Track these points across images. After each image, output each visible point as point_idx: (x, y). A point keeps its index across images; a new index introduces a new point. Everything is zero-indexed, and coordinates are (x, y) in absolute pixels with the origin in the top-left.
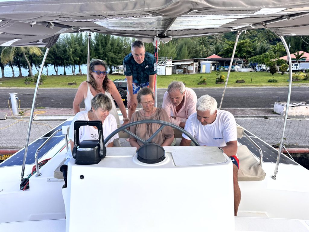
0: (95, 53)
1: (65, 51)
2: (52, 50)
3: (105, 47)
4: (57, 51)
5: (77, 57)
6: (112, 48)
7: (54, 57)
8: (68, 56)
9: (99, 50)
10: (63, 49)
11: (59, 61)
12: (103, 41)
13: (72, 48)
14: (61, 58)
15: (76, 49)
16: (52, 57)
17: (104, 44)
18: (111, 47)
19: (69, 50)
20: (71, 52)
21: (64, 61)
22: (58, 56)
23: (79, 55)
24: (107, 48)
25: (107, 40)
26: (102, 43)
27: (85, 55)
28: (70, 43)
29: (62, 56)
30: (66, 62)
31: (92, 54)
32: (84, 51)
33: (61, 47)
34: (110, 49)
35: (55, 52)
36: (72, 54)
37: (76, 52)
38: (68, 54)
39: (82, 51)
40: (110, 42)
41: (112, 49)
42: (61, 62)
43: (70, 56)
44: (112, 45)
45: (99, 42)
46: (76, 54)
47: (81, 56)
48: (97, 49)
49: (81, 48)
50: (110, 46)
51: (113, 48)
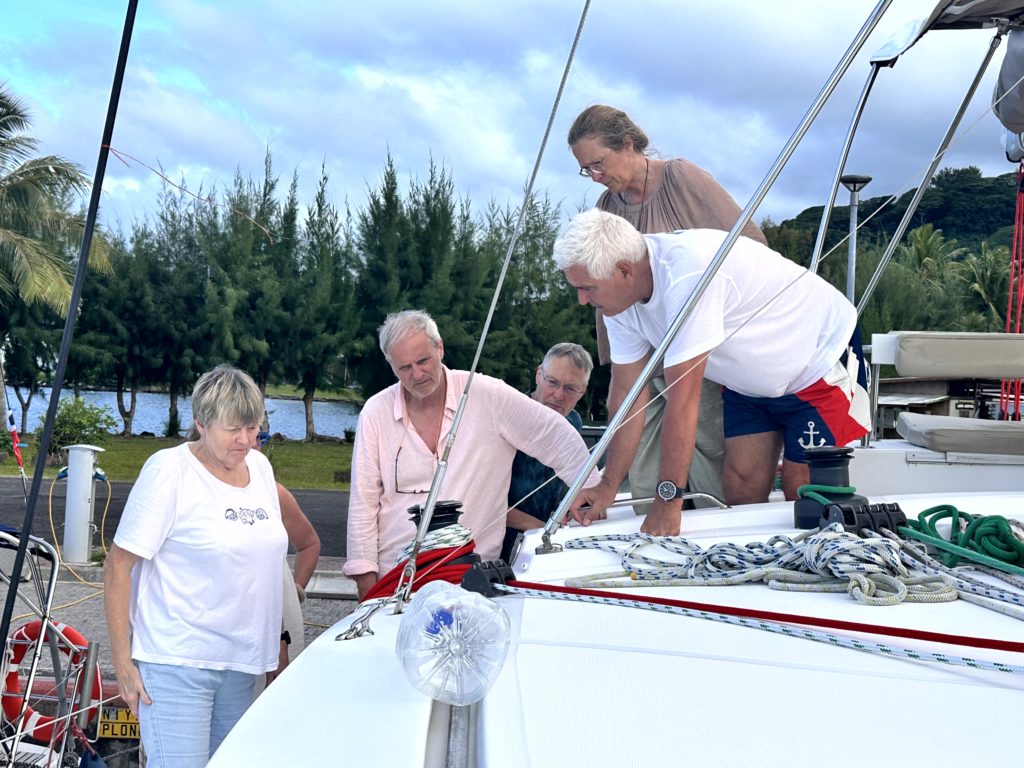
0: (359, 320)
1: (193, 303)
2: (126, 293)
3: (420, 287)
4: (148, 299)
5: (258, 338)
6: (460, 294)
7: (129, 330)
8: (211, 325)
9: (381, 301)
10: (187, 288)
11: (154, 356)
12: (412, 255)
13: (235, 282)
14: (168, 340)
15: (260, 294)
16: (115, 332)
17: (417, 272)
18: (452, 289)
19: (221, 293)
20: (229, 309)
21: (180, 353)
22: (151, 324)
23: (269, 327)
24: (427, 291)
25: (433, 251)
26: (404, 264)
27: (301, 327)
28: (226, 260)
29: (176, 328)
30: (193, 360)
31: (341, 324)
32: (301, 305)
33: (177, 279)
34: (449, 297)
35: (138, 301)
36: (232, 317)
37: (254, 307)
38: (212, 317)
39: (288, 304)
40: (450, 262)
41: (455, 299)
42: (166, 358)
43: (220, 327)
44: (459, 276)
45: (390, 256)
46: (252, 321)
47: (277, 330)
48: (374, 297)
49: (283, 289)
50: (448, 280)
51: (466, 295)
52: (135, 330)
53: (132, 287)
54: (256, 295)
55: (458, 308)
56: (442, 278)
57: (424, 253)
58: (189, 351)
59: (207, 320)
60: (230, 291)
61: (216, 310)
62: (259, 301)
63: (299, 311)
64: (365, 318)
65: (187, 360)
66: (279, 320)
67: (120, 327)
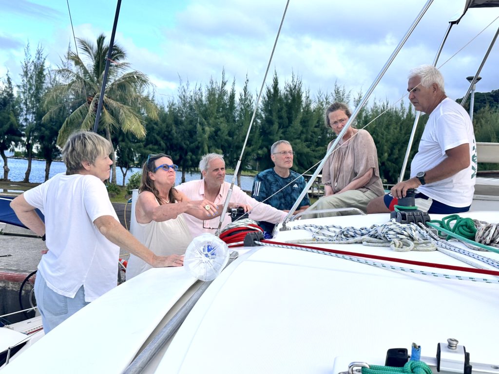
0: (261, 141)
1: (192, 133)
2: (164, 129)
3: (287, 127)
4: (174, 131)
5: (218, 148)
6: (304, 130)
7: (166, 144)
8: (199, 143)
9: (270, 133)
10: (190, 127)
11: (176, 155)
12: (284, 114)
13: (209, 124)
14: (181, 148)
15: (219, 130)
16: (160, 145)
17: (286, 121)
18: (301, 128)
19: (203, 129)
20: (206, 136)
21: (186, 154)
22: (175, 141)
23: (223, 143)
24: (290, 129)
25: (293, 112)
26: (280, 117)
27: (236, 144)
28: (206, 115)
29: (185, 143)
30: (191, 157)
31: (253, 143)
32: (236, 134)
33: (185, 123)
34: (299, 132)
35: (169, 132)
36: (207, 139)
37: (216, 135)
38: (199, 139)
39: (231, 134)
40: (300, 116)
41: (302, 132)
42: (181, 157)
43: (202, 144)
44: (304, 122)
45: (274, 114)
46: (216, 141)
47: (226, 145)
48: (267, 132)
49: (229, 128)
50: (299, 125)
51: (307, 130)
52: (168, 144)
53: (167, 127)
54: (218, 130)
55: (303, 136)
56: (297, 124)
57: (289, 112)
58: (190, 154)
59: (197, 140)
60: (207, 128)
61: (201, 136)
62: (219, 133)
63: (235, 137)
64: (263, 140)
65: (189, 157)
66: (227, 141)
67: (162, 143)
